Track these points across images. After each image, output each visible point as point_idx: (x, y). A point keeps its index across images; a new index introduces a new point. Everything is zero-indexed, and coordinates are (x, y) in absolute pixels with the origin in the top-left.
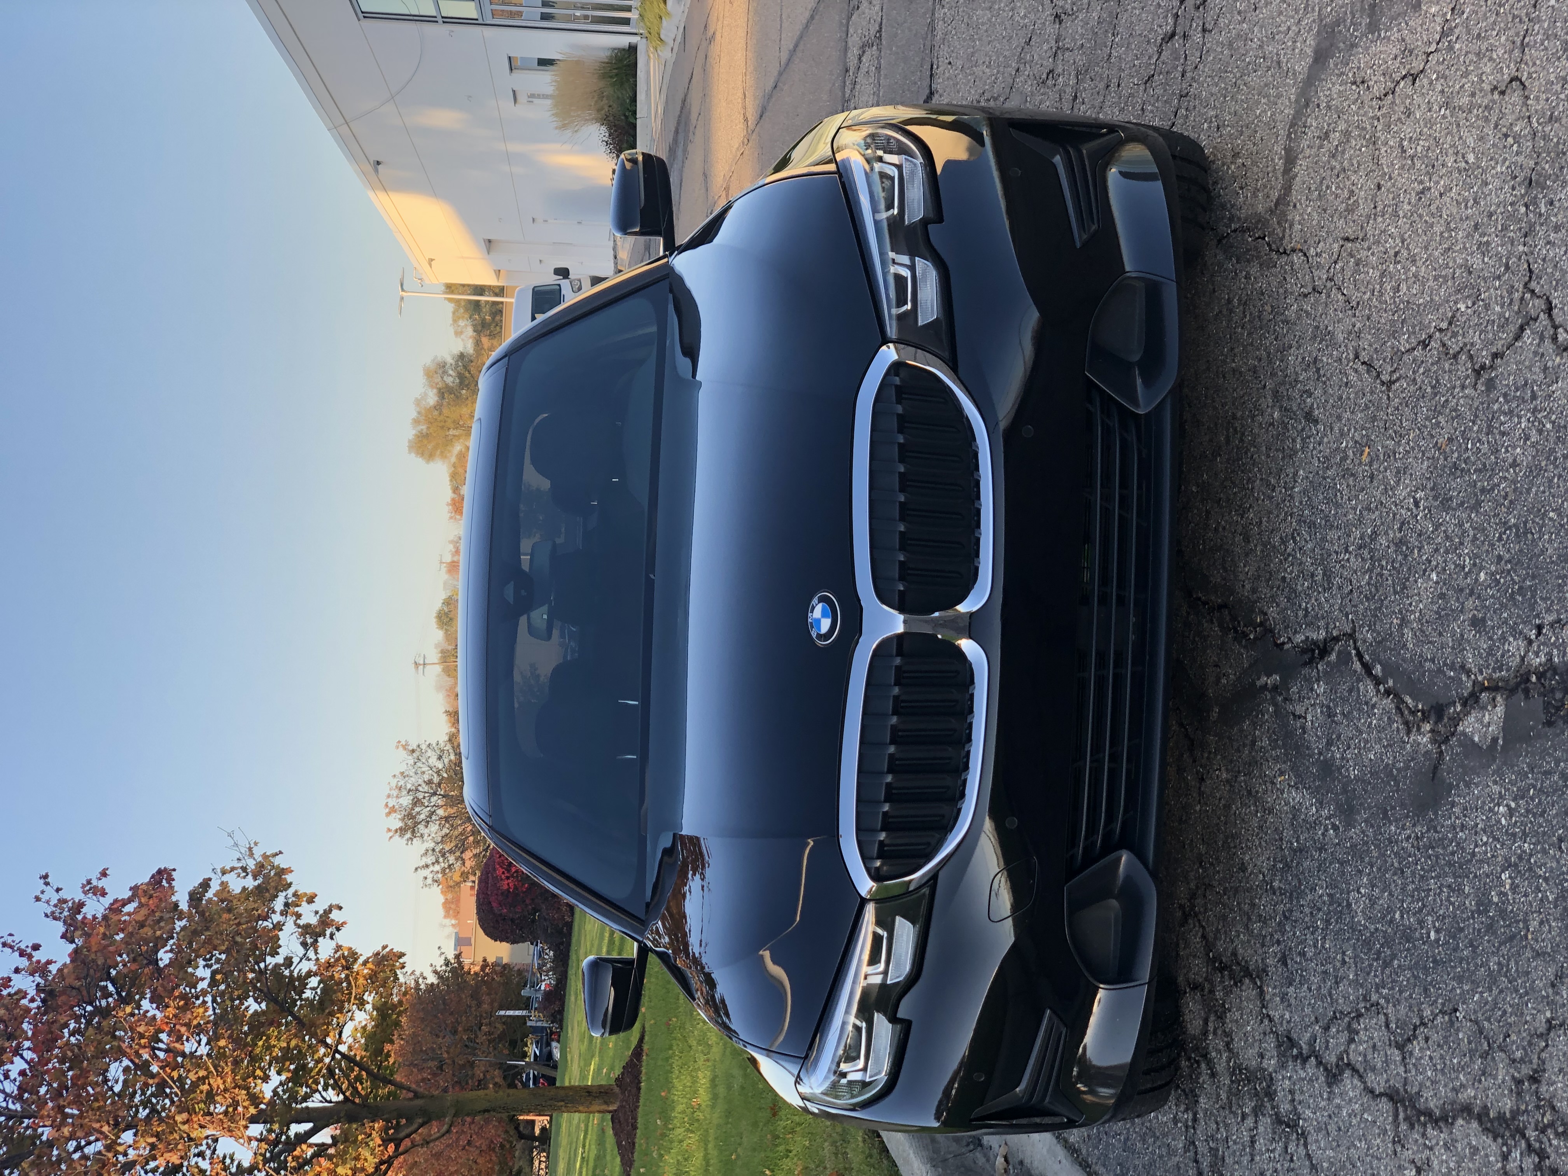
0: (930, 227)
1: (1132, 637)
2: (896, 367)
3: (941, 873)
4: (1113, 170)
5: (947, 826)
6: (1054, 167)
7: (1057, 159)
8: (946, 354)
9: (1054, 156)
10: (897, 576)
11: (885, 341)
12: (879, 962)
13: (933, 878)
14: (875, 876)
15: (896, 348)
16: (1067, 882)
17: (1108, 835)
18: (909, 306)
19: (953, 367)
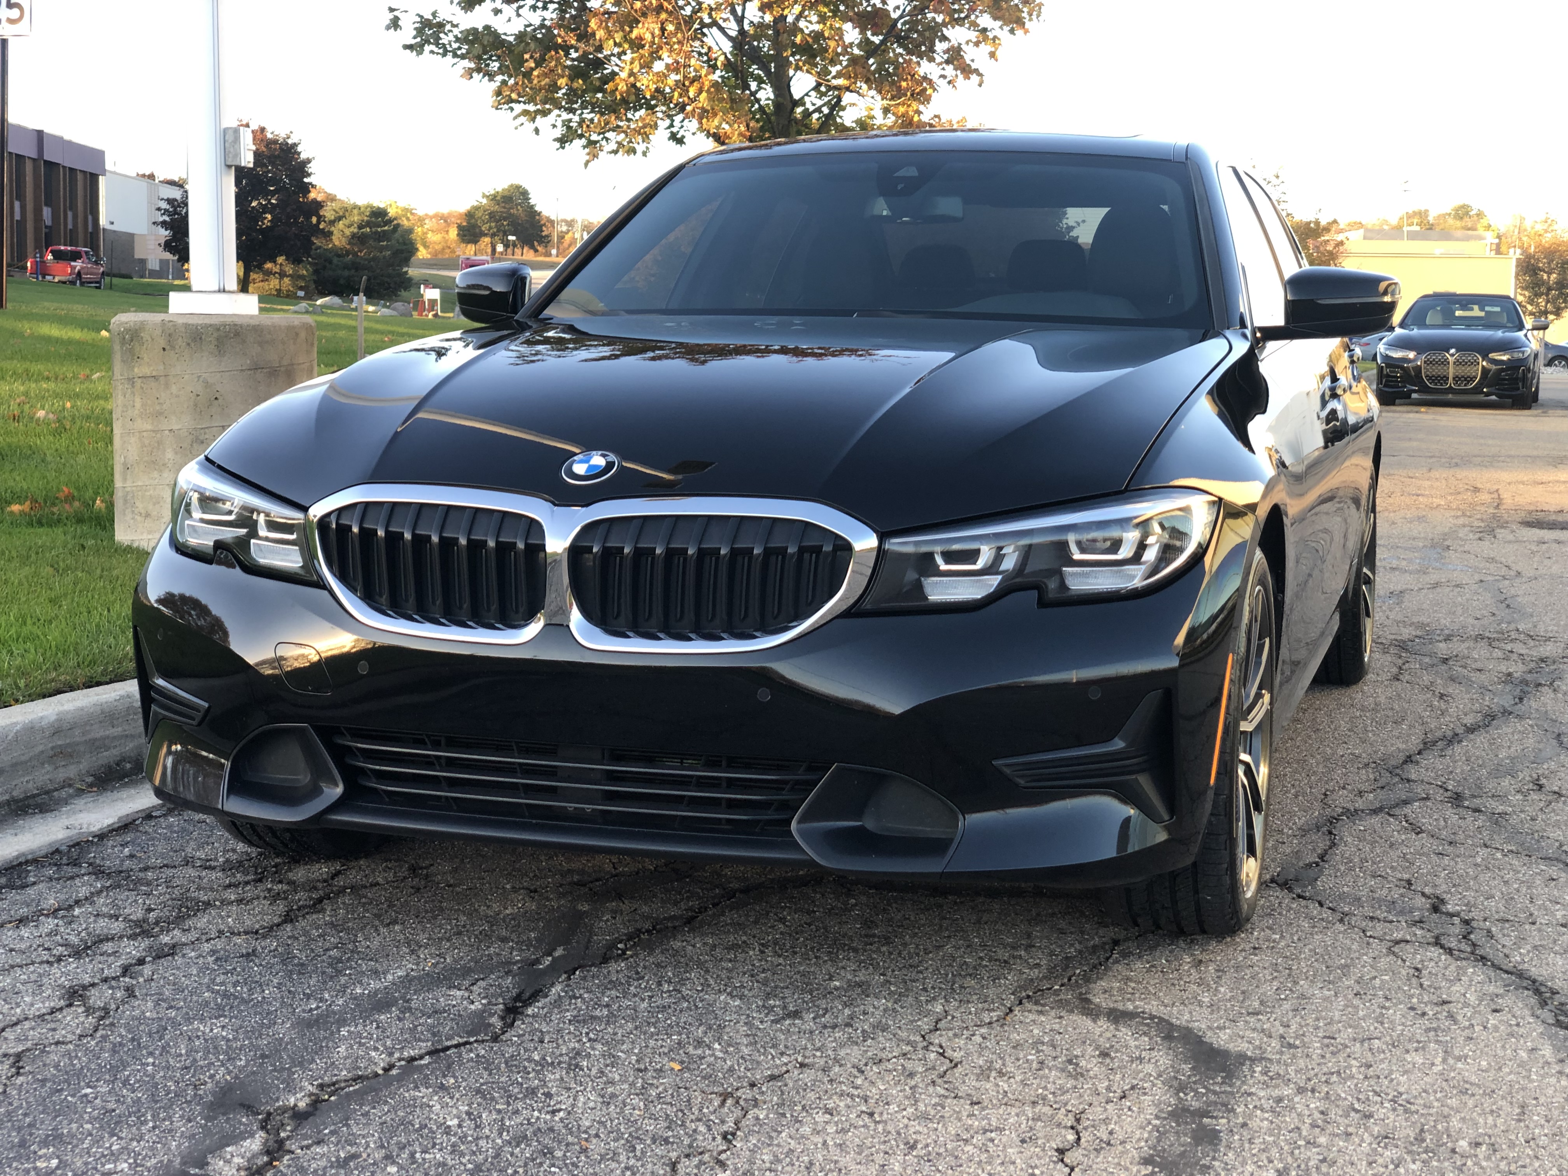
0: (1035, 593)
1: (571, 806)
2: (844, 547)
3: (326, 592)
4: (1132, 812)
5: (370, 598)
6: (1109, 739)
7: (1119, 744)
8: (867, 605)
9: (1121, 739)
10: (608, 545)
11: (882, 537)
12: (269, 531)
13: (321, 585)
14: (323, 523)
15: (871, 549)
16: (314, 727)
17: (363, 771)
18: (943, 567)
19: (849, 613)
